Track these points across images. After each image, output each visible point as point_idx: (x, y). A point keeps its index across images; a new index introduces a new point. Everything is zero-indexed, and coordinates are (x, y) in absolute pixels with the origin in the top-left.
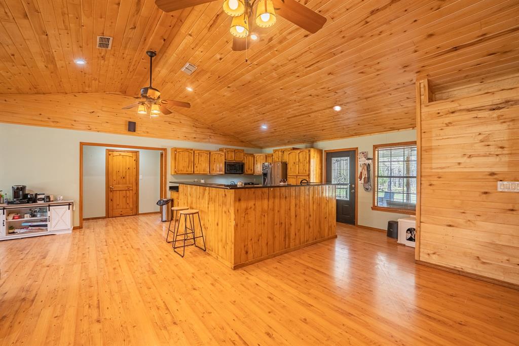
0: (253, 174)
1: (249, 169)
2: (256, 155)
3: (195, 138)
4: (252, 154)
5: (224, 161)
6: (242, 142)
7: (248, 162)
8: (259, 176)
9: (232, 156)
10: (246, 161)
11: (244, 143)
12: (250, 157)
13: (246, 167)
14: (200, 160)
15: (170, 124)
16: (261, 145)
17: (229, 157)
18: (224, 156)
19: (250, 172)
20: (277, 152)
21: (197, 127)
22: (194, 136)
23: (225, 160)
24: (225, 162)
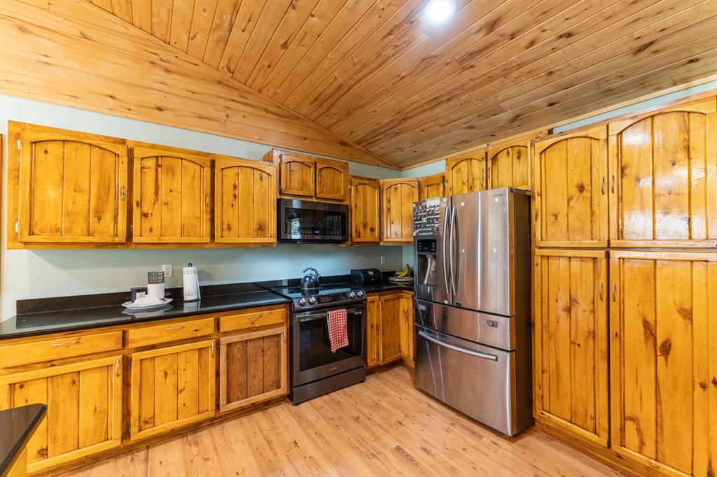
0: (376, 244)
1: (365, 226)
2: (386, 182)
3: (160, 109)
4: (375, 180)
5: (273, 195)
6: (342, 143)
7: (360, 203)
8: (397, 248)
9: (304, 184)
10: (354, 201)
11: (346, 149)
12: (369, 189)
13: (356, 220)
14: (162, 191)
15: (22, 30)
16: (400, 155)
17: (295, 184)
18: (274, 179)
19: (367, 237)
20: (464, 165)
21: (167, 71)
22: (156, 98)
23: (281, 192)
24: (279, 201)
